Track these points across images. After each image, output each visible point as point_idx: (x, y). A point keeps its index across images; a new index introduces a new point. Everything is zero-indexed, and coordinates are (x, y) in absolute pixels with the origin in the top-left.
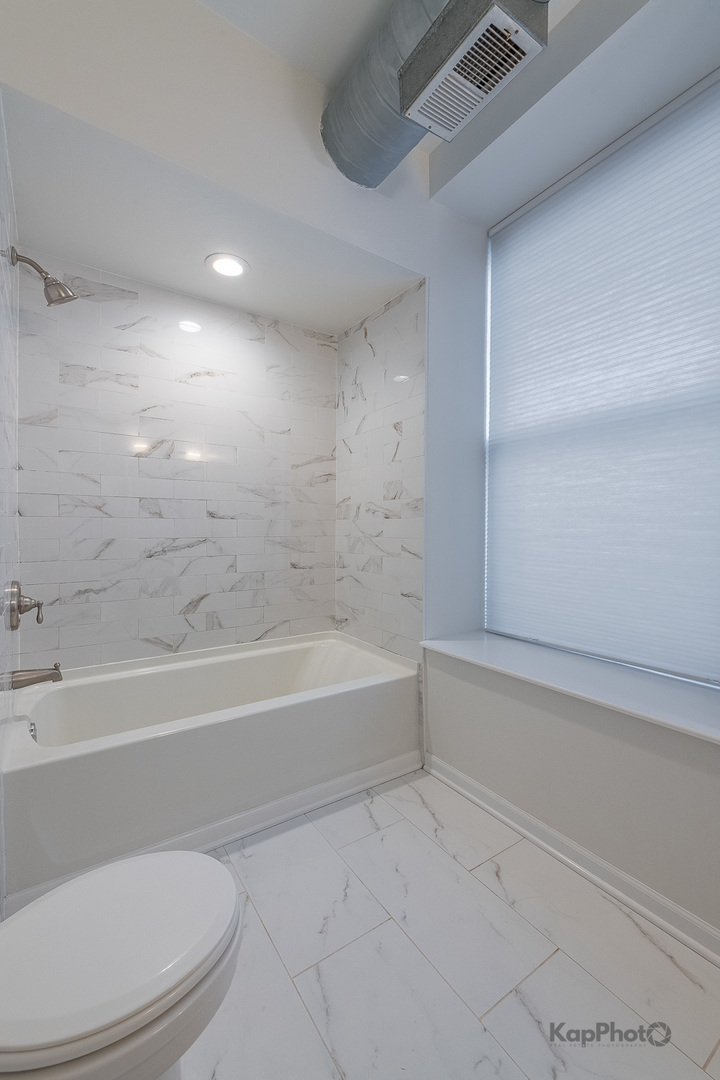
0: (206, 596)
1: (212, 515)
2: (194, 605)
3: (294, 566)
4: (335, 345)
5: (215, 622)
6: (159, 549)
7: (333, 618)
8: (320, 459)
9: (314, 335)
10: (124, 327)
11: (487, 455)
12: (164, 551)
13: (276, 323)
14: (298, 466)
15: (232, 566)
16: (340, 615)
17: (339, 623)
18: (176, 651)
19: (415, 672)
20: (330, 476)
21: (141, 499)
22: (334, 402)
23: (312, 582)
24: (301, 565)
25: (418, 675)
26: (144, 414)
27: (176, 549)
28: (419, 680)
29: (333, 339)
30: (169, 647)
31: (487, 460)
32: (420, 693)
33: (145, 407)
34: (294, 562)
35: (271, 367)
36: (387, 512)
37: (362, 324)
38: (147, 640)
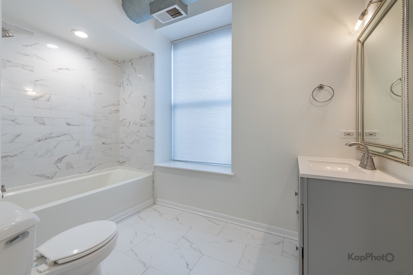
0: (66, 156)
1: (68, 124)
2: (60, 160)
3: (104, 143)
4: (119, 65)
5: (69, 166)
6: (44, 138)
7: (119, 162)
8: (114, 105)
9: (111, 60)
10: (26, 46)
11: (172, 108)
12: (46, 139)
13: (96, 53)
14: (105, 107)
15: (77, 144)
16: (121, 160)
17: (121, 163)
18: (52, 179)
19: (152, 174)
20: (117, 111)
21: (34, 117)
22: (120, 85)
23: (111, 149)
24: (106, 143)
25: (153, 175)
26: (36, 82)
27: (52, 138)
28: (153, 176)
29: (119, 62)
30: (48, 178)
31: (172, 109)
32: (153, 180)
33: (37, 80)
34: (103, 142)
35: (94, 69)
36: (141, 124)
37: (131, 60)
38: (38, 175)
